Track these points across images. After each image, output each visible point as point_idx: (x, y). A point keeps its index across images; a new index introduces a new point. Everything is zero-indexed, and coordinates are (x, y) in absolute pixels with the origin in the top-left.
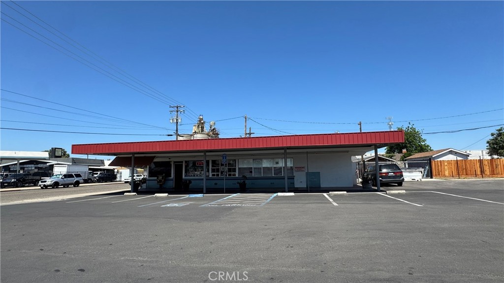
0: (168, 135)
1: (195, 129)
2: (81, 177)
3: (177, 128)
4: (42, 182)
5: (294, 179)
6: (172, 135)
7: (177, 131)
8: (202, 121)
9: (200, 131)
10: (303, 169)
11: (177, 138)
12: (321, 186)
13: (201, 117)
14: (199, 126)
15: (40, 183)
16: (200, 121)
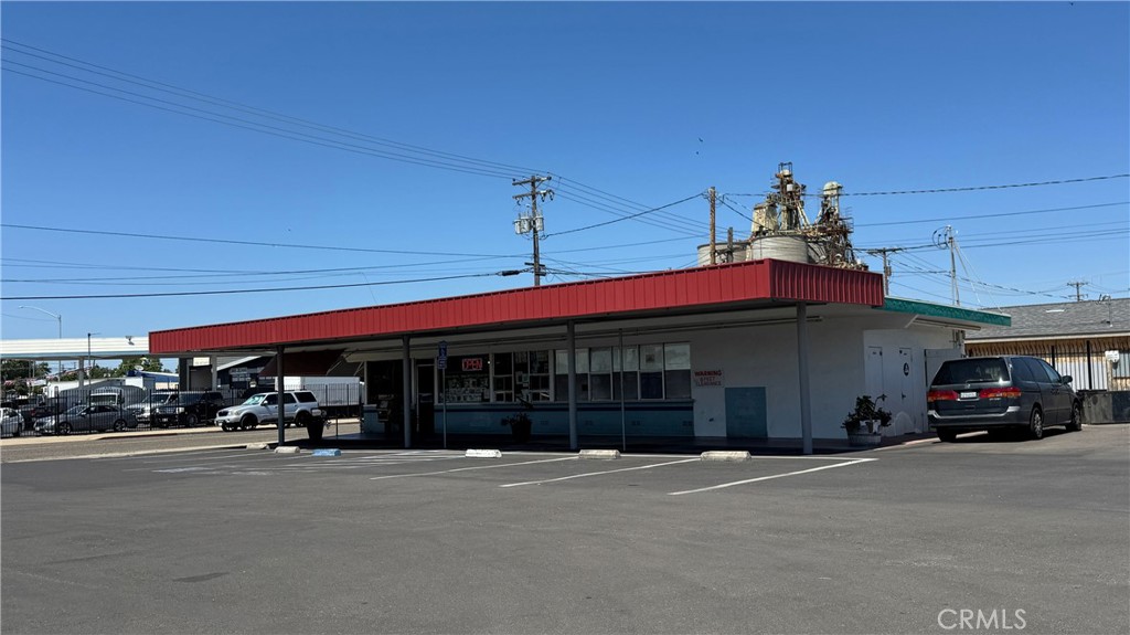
0: (505, 274)
1: (759, 219)
2: (314, 400)
3: (536, 249)
4: (221, 415)
5: (692, 408)
6: (516, 273)
7: (536, 256)
8: (789, 187)
9: (785, 225)
10: (717, 378)
11: (537, 282)
12: (770, 435)
13: (787, 172)
14: (772, 206)
15: (218, 418)
16: (783, 186)
